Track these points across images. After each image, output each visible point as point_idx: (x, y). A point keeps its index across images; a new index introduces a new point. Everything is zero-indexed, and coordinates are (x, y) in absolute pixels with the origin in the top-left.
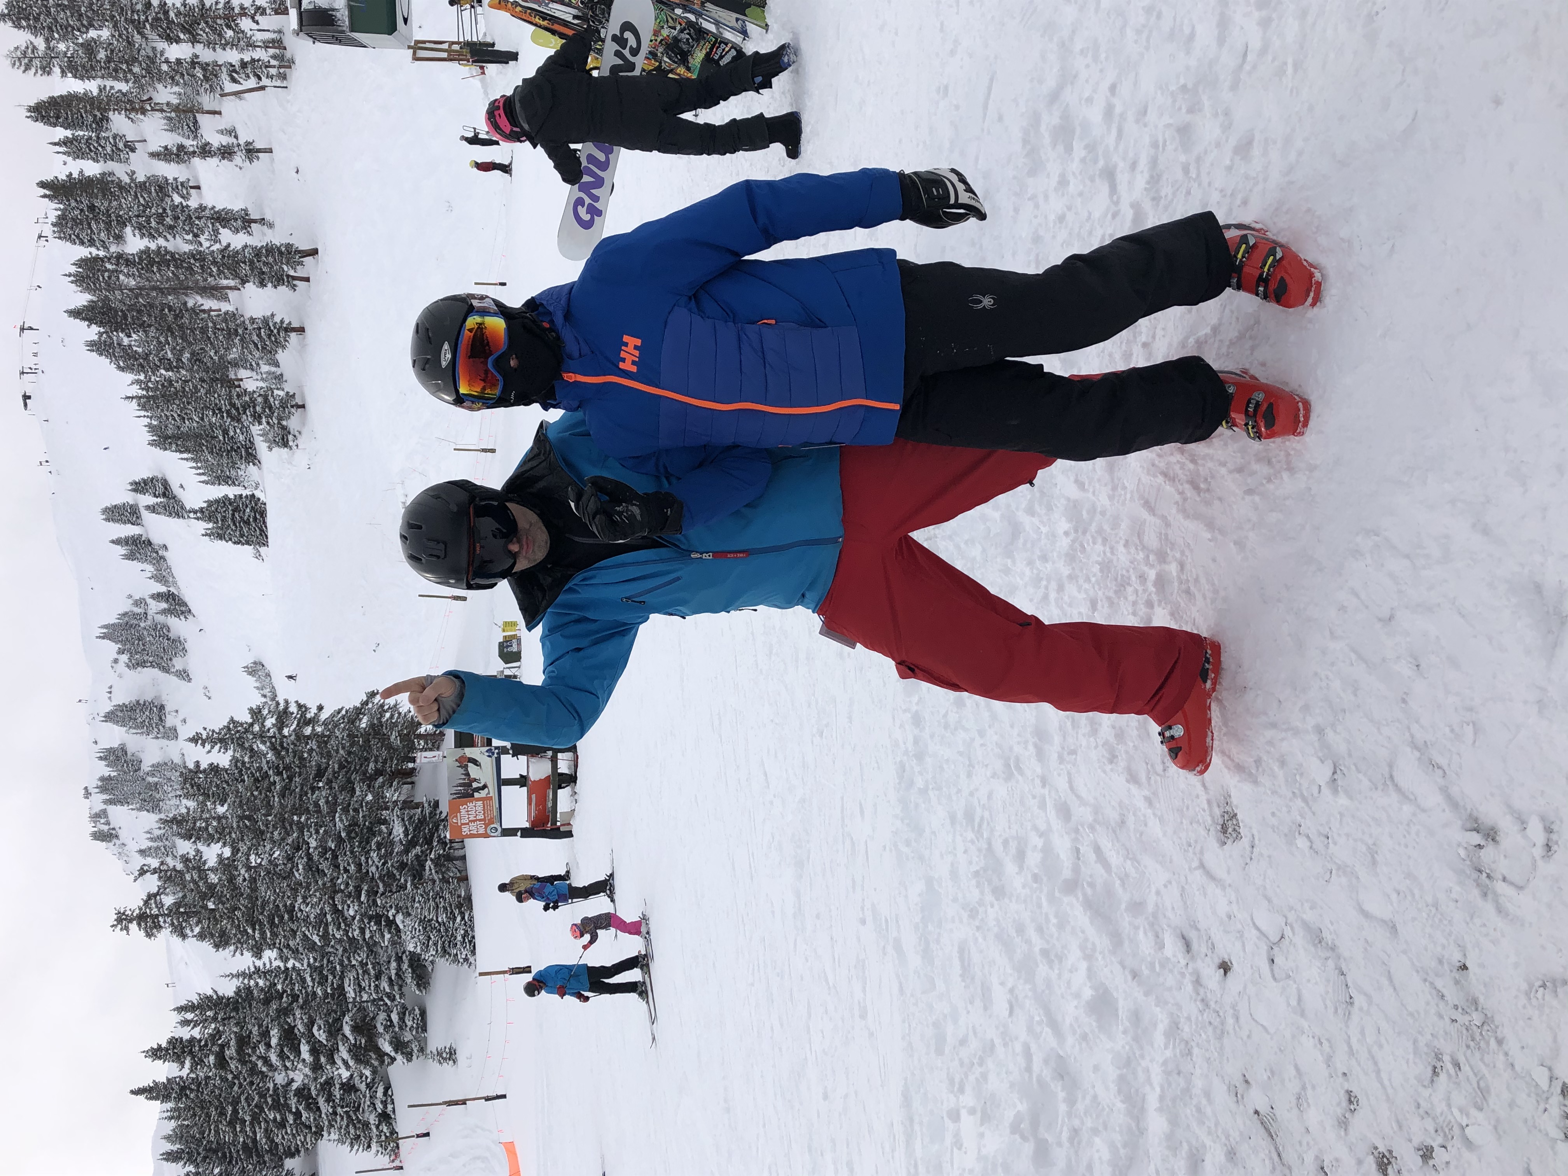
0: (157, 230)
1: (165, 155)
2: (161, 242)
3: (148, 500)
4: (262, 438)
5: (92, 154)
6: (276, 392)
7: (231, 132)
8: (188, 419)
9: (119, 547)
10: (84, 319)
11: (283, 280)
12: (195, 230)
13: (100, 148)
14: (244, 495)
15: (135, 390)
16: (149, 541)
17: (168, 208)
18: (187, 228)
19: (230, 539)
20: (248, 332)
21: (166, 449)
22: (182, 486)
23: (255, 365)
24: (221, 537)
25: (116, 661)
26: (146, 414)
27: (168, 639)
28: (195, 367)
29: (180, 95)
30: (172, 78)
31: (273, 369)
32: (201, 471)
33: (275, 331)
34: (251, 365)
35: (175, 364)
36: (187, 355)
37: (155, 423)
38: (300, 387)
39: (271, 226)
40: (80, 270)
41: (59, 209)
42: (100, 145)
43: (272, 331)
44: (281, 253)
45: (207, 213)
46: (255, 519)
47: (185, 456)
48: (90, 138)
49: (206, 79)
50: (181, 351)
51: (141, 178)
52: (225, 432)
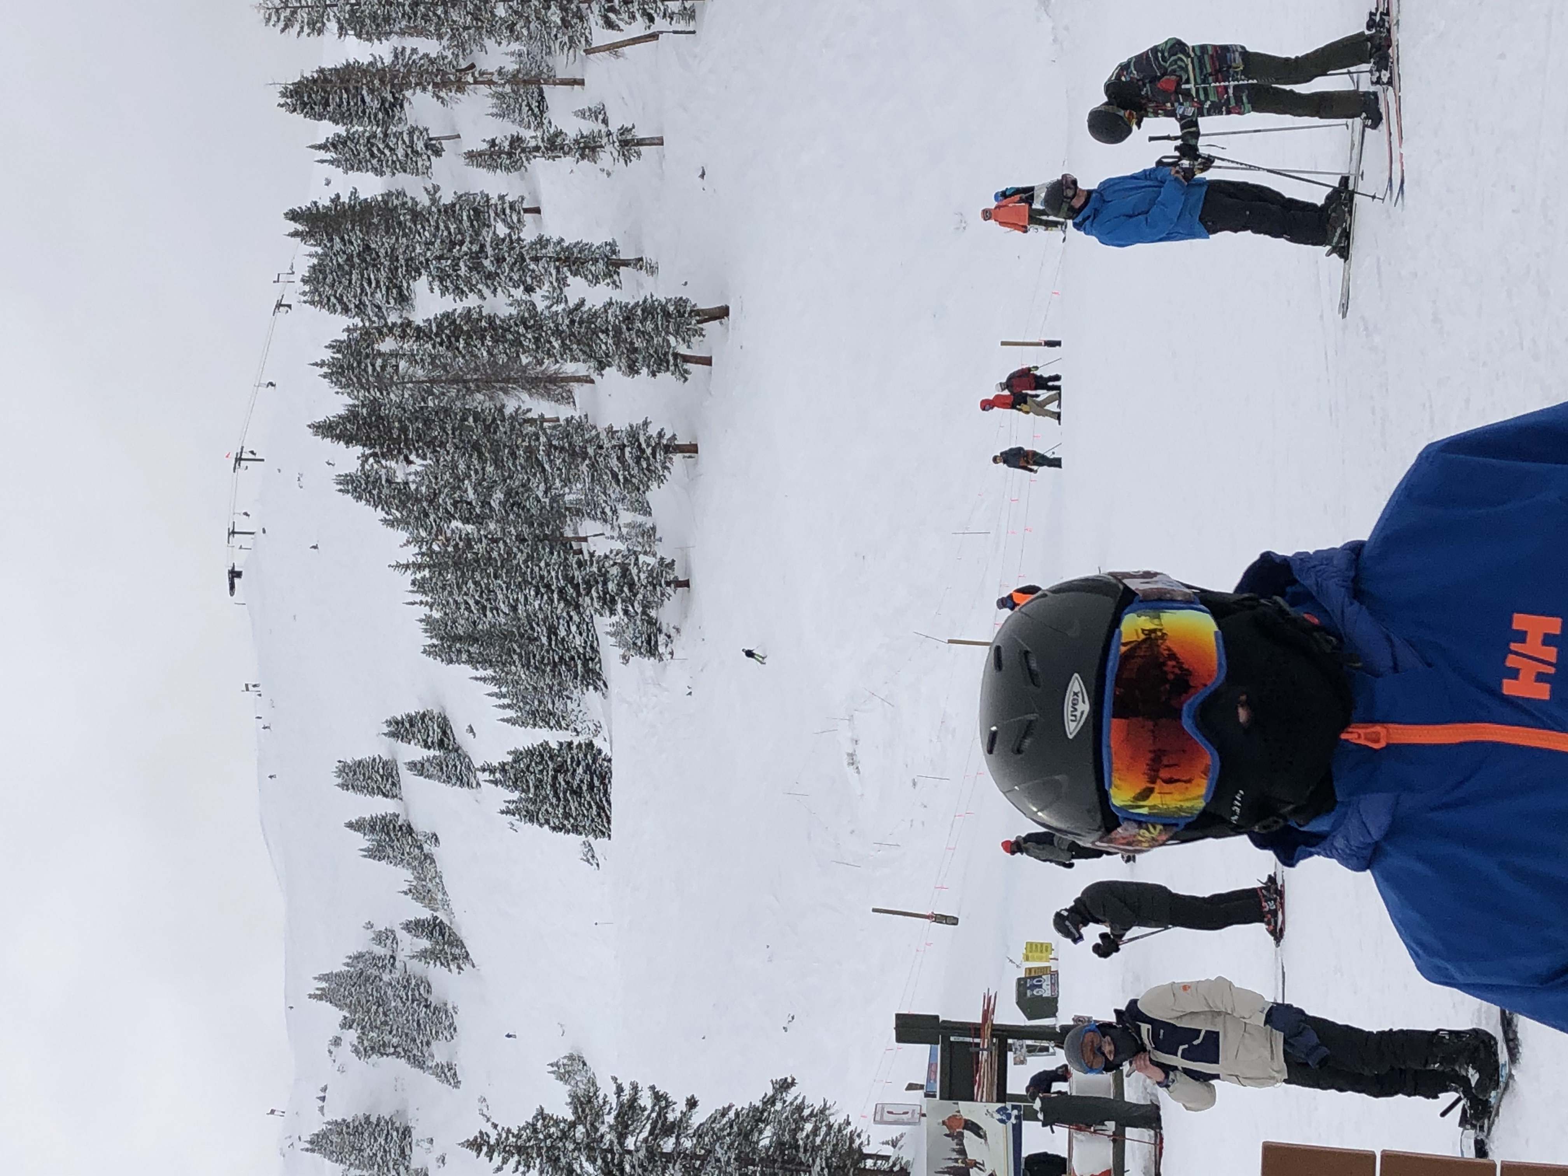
0: (468, 281)
1: (491, 156)
2: (472, 301)
3: (415, 752)
4: (613, 640)
5: (374, 162)
6: (641, 558)
7: (598, 113)
8: (491, 610)
9: (360, 835)
10: (339, 438)
11: (668, 362)
12: (529, 280)
13: (387, 152)
14: (575, 743)
15: (410, 554)
16: (409, 826)
17: (488, 245)
18: (516, 277)
19: (547, 822)
20: (603, 452)
21: (451, 661)
22: (471, 730)
23: (609, 513)
24: (531, 817)
25: (337, 1041)
26: (424, 598)
27: (426, 1006)
28: (512, 517)
29: (520, 55)
30: (511, 28)
31: (640, 519)
32: (506, 701)
33: (649, 451)
34: (603, 512)
35: (478, 510)
36: (498, 495)
37: (437, 615)
38: (684, 549)
39: (652, 270)
40: (339, 356)
41: (316, 255)
42: (387, 146)
43: (643, 451)
44: (667, 315)
45: (550, 250)
46: (591, 786)
47: (481, 673)
48: (374, 135)
49: (566, 23)
50: (490, 488)
51: (447, 198)
52: (552, 631)
